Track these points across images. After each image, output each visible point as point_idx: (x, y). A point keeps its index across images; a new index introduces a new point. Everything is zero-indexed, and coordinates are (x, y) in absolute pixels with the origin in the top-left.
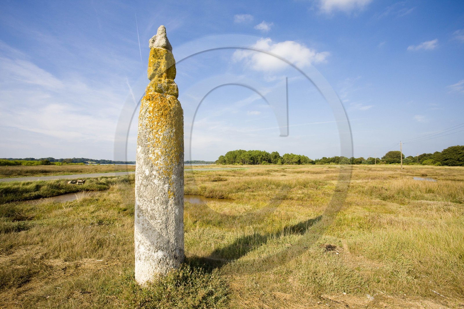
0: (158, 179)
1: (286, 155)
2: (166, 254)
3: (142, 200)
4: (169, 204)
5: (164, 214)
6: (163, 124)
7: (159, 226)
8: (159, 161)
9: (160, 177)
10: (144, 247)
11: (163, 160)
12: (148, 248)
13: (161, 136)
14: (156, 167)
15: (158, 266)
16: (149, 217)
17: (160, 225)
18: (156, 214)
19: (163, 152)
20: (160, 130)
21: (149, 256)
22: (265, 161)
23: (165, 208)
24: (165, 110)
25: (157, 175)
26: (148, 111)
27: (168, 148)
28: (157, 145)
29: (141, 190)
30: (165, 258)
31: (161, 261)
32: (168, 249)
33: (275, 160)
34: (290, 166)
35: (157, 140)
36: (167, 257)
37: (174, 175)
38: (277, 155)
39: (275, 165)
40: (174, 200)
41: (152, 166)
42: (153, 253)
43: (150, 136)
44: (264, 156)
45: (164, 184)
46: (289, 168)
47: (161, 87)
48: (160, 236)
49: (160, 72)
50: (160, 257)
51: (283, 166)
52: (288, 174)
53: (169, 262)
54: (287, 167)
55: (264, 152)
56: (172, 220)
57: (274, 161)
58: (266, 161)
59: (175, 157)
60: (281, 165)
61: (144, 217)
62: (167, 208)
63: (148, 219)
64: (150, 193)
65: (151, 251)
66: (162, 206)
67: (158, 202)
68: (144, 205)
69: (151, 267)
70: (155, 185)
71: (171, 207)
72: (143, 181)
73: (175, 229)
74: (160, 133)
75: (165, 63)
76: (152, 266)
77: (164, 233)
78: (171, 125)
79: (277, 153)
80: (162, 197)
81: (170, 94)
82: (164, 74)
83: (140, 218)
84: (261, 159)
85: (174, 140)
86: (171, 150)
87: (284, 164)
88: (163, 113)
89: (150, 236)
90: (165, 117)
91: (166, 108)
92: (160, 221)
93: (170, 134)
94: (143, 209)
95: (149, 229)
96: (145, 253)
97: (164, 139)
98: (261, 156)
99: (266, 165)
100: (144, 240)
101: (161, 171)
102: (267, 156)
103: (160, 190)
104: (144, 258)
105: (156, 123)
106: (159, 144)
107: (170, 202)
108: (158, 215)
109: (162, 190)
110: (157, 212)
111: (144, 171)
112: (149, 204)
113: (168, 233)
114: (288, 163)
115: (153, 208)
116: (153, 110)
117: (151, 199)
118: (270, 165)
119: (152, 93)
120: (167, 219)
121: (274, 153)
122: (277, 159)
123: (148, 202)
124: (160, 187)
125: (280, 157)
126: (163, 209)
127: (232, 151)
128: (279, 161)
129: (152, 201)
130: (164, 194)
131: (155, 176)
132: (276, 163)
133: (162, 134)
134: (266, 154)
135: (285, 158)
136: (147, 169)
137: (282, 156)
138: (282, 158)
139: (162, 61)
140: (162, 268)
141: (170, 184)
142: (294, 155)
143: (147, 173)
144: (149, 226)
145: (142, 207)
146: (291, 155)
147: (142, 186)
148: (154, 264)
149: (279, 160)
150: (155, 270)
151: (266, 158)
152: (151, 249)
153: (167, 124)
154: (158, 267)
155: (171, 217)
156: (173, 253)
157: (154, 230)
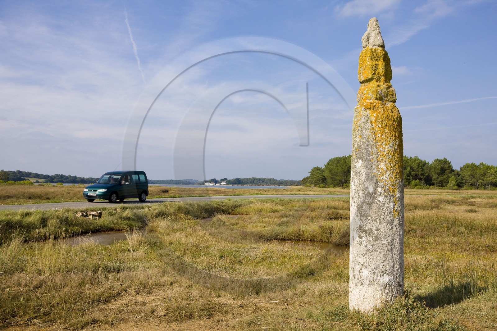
0: (384, 196)
1: (467, 166)
2: (392, 279)
3: (364, 219)
4: (394, 224)
5: (390, 235)
6: (387, 136)
7: (384, 247)
8: (384, 177)
9: (386, 194)
10: (368, 271)
11: (389, 175)
12: (373, 272)
13: (386, 149)
14: (381, 183)
15: (384, 291)
16: (374, 238)
17: (386, 247)
18: (382, 234)
19: (388, 167)
20: (385, 143)
21: (374, 280)
22: (417, 181)
23: (390, 228)
24: (389, 121)
25: (383, 192)
26: (369, 121)
27: (392, 162)
28: (382, 159)
29: (363, 208)
30: (390, 283)
31: (387, 286)
32: (393, 274)
33: (440, 178)
34: (477, 191)
35: (382, 154)
36: (393, 283)
37: (398, 193)
38: (447, 166)
39: (443, 191)
40: (398, 220)
41: (377, 183)
42: (379, 277)
43: (373, 149)
44: (415, 167)
45: (390, 202)
46: (479, 197)
47: (381, 94)
48: (386, 259)
49: (378, 76)
50: (386, 282)
51: (461, 191)
52: (480, 209)
53: (394, 288)
54: (474, 195)
55: (416, 159)
56: (396, 242)
57: (438, 180)
58: (420, 179)
59: (399, 173)
60: (456, 190)
61: (367, 238)
62: (392, 228)
63: (373, 239)
64: (374, 212)
65: (376, 275)
66: (388, 226)
67: (384, 221)
68: (367, 225)
69: (376, 293)
70: (381, 203)
71: (396, 228)
72: (366, 198)
73: (400, 253)
74: (384, 146)
75: (383, 66)
76: (377, 291)
77: (389, 256)
78: (395, 137)
79: (446, 161)
80: (388, 216)
81: (390, 101)
82: (382, 77)
83: (362, 239)
84: (408, 176)
85: (398, 153)
86: (395, 165)
87: (463, 186)
88: (386, 124)
89: (375, 258)
90: (389, 128)
91: (389, 118)
92: (386, 242)
93: (394, 147)
94: (367, 228)
95: (374, 251)
96: (368, 278)
97: (388, 152)
98: (408, 169)
99: (419, 190)
100: (368, 263)
101: (387, 188)
102: (423, 170)
103: (386, 208)
104: (368, 283)
105: (380, 135)
106: (383, 158)
107: (395, 221)
108: (384, 235)
109: (387, 208)
110: (382, 232)
111: (367, 188)
112: (374, 223)
113: (393, 257)
114: (474, 186)
115: (379, 228)
116: (376, 121)
117: (376, 218)
118: (429, 190)
119: (371, 101)
120: (393, 240)
121: (440, 161)
122: (445, 177)
123: (372, 222)
124: (385, 205)
125: (453, 170)
126: (388, 230)
127: (341, 156)
128: (452, 181)
129: (378, 220)
130: (390, 213)
131: (380, 193)
132: (444, 185)
133: (386, 147)
134: (421, 165)
135: (466, 173)
136: (371, 186)
137: (459, 170)
138: (458, 175)
139: (379, 63)
140: (387, 295)
141: (395, 203)
142: (489, 168)
143: (371, 189)
144: (373, 248)
145: (365, 226)
146: (482, 167)
147: (364, 204)
148: (379, 289)
149: (450, 179)
150: (380, 296)
151: (419, 173)
152: (377, 273)
153: (391, 136)
154: (384, 293)
155: (396, 239)
156: (398, 279)
157: (380, 252)
